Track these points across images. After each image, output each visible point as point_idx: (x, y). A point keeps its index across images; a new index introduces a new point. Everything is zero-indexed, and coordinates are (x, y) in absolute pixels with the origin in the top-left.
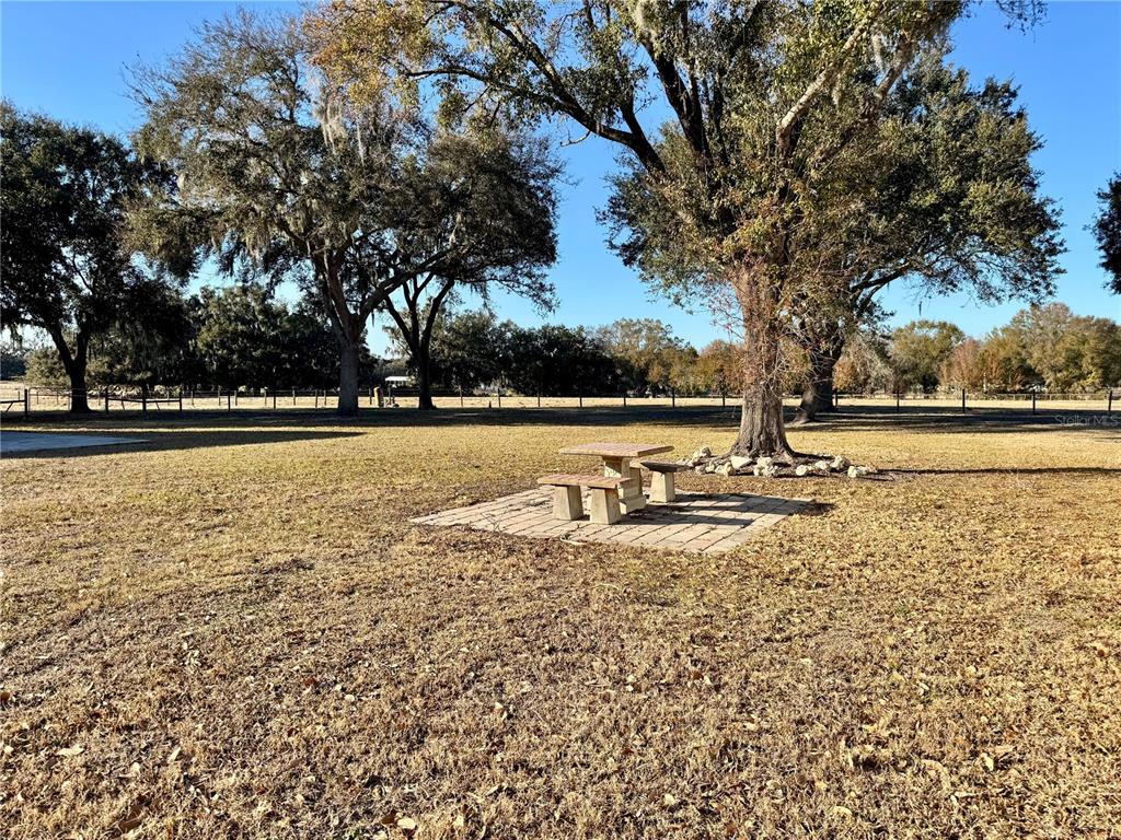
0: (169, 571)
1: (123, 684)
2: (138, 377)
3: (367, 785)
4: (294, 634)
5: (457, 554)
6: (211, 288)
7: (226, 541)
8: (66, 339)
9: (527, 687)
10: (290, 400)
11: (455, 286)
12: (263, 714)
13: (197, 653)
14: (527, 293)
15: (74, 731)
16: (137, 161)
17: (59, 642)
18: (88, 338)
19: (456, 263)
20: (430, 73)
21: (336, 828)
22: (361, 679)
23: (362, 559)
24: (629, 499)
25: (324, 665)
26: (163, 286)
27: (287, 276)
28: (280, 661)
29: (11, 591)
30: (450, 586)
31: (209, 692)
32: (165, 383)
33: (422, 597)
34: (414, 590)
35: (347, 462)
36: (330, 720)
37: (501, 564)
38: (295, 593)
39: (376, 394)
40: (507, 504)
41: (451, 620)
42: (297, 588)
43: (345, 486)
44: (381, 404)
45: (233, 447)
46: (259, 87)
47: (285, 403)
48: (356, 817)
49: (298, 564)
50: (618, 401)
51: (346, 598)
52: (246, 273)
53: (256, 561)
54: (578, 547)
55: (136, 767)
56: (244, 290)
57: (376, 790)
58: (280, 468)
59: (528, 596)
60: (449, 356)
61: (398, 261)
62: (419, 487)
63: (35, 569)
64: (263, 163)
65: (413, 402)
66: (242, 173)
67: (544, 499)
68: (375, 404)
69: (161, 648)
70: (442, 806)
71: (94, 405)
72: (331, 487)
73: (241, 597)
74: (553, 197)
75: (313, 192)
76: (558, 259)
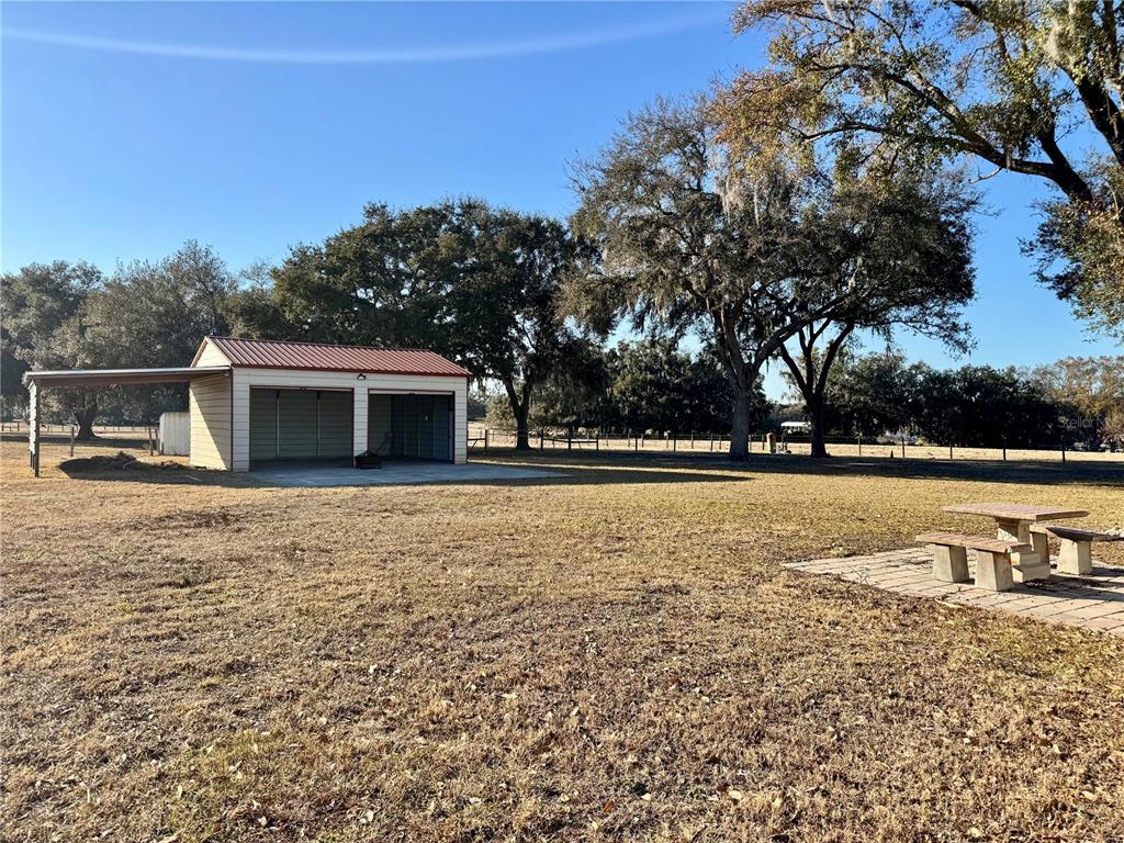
0: (579, 581)
1: (545, 658)
2: (566, 420)
3: (708, 763)
4: (667, 643)
5: (820, 601)
6: (626, 342)
7: (623, 563)
8: (515, 387)
9: (862, 720)
10: (688, 443)
11: (855, 330)
12: (639, 698)
13: (594, 645)
14: (937, 333)
15: (512, 684)
16: (572, 239)
17: (505, 622)
18: (531, 389)
19: (855, 307)
20: (826, 133)
21: (682, 785)
22: (715, 688)
23: (731, 592)
24: (1026, 566)
25: (688, 671)
26: (588, 343)
27: (690, 330)
28: (655, 661)
29: (476, 583)
30: (807, 626)
31: (601, 674)
32: (589, 425)
33: (779, 632)
34: (772, 624)
35: (732, 506)
36: (687, 712)
37: (864, 614)
38: (672, 612)
39: (768, 440)
40: (887, 559)
41: (801, 654)
42: (674, 608)
43: (727, 526)
44: (773, 450)
45: (635, 485)
46: (671, 164)
47: (684, 446)
48: (697, 781)
49: (677, 589)
50: (1056, 455)
51: (713, 622)
52: (654, 329)
53: (645, 582)
54: (953, 609)
55: (550, 714)
56: (653, 344)
57: (715, 767)
58: (672, 506)
59: (882, 646)
60: (850, 401)
61: (795, 309)
62: (796, 534)
63: (491, 569)
64: (672, 231)
65: (805, 449)
66: (654, 242)
67: (927, 558)
68: (768, 450)
69: (570, 637)
70: (766, 790)
71: (533, 443)
72: (713, 527)
73: (630, 608)
74: (968, 231)
75: (714, 254)
76: (976, 296)
